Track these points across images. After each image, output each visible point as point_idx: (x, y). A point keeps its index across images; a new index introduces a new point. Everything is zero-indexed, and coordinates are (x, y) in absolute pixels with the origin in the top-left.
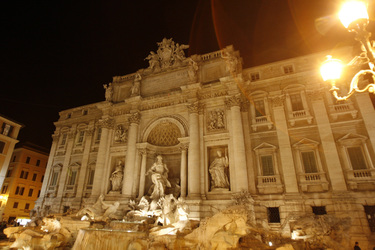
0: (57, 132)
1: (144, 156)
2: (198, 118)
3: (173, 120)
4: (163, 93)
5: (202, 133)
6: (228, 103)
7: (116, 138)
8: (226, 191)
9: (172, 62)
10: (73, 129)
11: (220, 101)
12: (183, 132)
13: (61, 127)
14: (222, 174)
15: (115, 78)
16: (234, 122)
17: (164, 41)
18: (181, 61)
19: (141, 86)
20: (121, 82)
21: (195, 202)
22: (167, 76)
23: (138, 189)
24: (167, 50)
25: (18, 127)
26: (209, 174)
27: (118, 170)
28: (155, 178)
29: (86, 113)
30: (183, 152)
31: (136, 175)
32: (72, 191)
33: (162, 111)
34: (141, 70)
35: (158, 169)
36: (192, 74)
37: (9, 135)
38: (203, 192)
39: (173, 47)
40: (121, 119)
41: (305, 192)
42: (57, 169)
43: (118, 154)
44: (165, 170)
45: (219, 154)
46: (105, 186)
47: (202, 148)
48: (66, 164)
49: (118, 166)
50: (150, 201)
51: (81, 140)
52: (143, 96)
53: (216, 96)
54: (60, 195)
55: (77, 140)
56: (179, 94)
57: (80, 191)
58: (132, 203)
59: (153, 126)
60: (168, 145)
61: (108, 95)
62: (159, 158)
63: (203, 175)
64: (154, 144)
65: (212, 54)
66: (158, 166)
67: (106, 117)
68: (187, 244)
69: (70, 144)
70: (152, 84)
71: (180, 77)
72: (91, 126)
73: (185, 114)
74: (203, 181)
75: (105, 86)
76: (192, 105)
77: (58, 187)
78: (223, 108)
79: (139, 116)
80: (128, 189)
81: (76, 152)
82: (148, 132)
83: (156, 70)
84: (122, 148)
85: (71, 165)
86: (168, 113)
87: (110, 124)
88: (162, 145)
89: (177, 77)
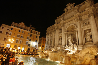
0: (47, 33)
1: (66, 35)
2: (80, 22)
3: (73, 25)
4: (69, 18)
5: (81, 26)
6: (89, 16)
7: (59, 32)
8: (91, 43)
9: (71, 9)
10: (50, 31)
11: (87, 16)
12: (76, 27)
13: (48, 31)
14: (90, 38)
15: (57, 18)
16: (92, 21)
17: (68, 4)
18: (73, 8)
19: (63, 18)
20: (59, 18)
21: (81, 46)
22: (70, 13)
23: (65, 44)
24: (69, 6)
25: (39, 33)
26: (85, 38)
27: (60, 39)
28: (69, 40)
29: (52, 27)
30: (77, 33)
31: (65, 40)
32: (51, 45)
33: (69, 23)
34: (63, 14)
35: (70, 38)
36: (76, 11)
37: (38, 34)
38: (83, 43)
39: (70, 5)
40: (60, 27)
42: (48, 41)
43: (60, 36)
44: (72, 38)
46: (58, 44)
47: (82, 31)
48: (49, 39)
49: (60, 38)
50: (68, 46)
51: (52, 34)
52: (64, 20)
53: (85, 15)
54: (49, 46)
56: (73, 17)
57: (53, 45)
58: (64, 47)
59: (68, 27)
60: (73, 32)
61: (56, 22)
62: (70, 35)
63: (83, 38)
64: (69, 32)
65: (82, 3)
66: (70, 37)
67: (56, 27)
68: (76, 57)
69: (50, 35)
70: (66, 17)
71: (74, 12)
72: (54, 30)
73: (76, 22)
74: (83, 40)
75: (55, 20)
76: (78, 19)
77: (48, 44)
78: (88, 18)
79: (64, 25)
80: (63, 44)
82: (67, 29)
83: (67, 13)
84: (61, 34)
85: (50, 39)
86: (71, 23)
87: (57, 29)
88: (71, 32)
89: (73, 13)
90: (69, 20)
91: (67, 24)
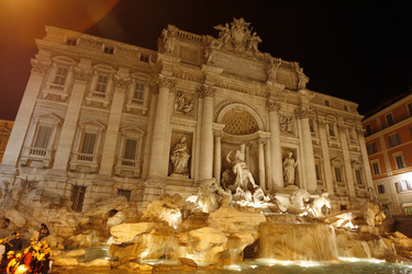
1: (219, 139)
8: (297, 188)
10: (84, 66)
12: (260, 125)
17: (242, 20)
22: (241, 60)
24: (239, 31)
27: (185, 148)
28: (239, 167)
32: (93, 164)
33: (238, 96)
41: (337, 195)
43: (183, 129)
45: (291, 154)
51: (101, 89)
54: (60, 166)
55: (93, 86)
59: (229, 108)
67: (168, 74)
71: (255, 68)
72: (123, 75)
73: (260, 108)
77: (54, 152)
81: (92, 104)
82: (223, 113)
86: (245, 101)
89: (252, 67)
90: (241, 84)
91: (226, 92)
